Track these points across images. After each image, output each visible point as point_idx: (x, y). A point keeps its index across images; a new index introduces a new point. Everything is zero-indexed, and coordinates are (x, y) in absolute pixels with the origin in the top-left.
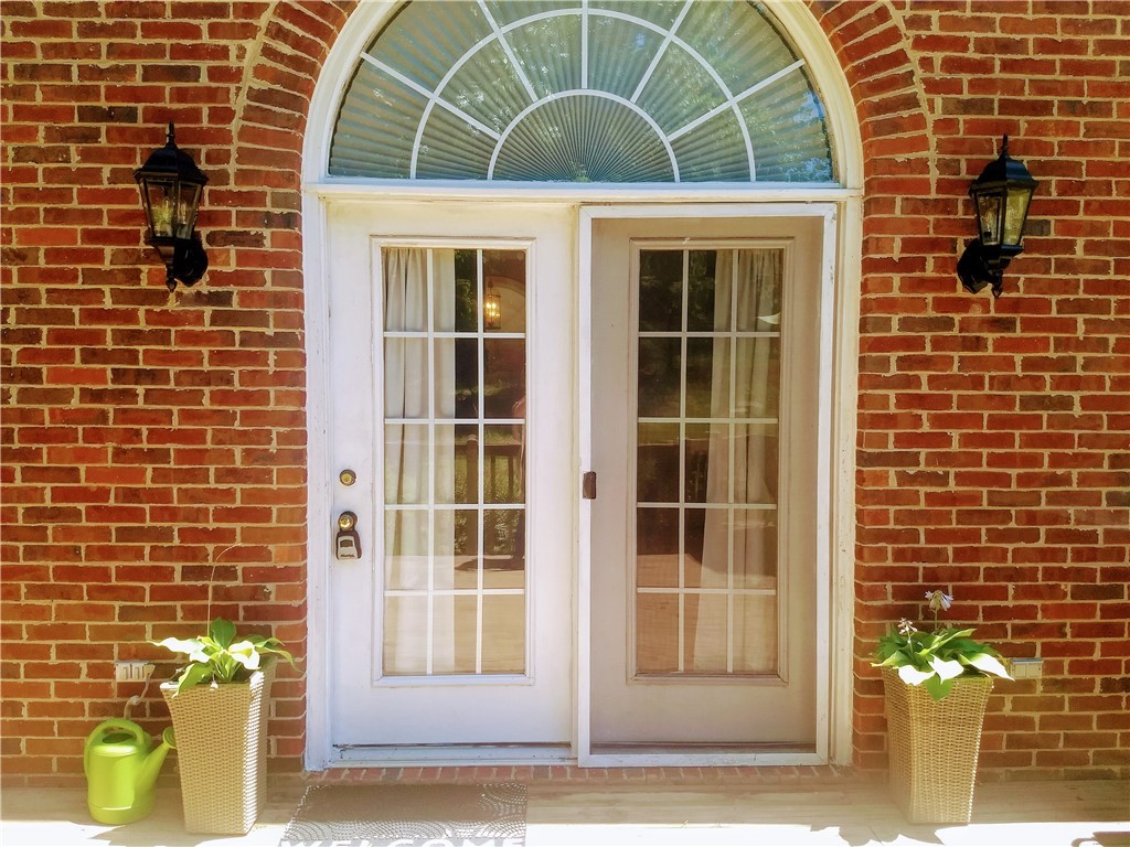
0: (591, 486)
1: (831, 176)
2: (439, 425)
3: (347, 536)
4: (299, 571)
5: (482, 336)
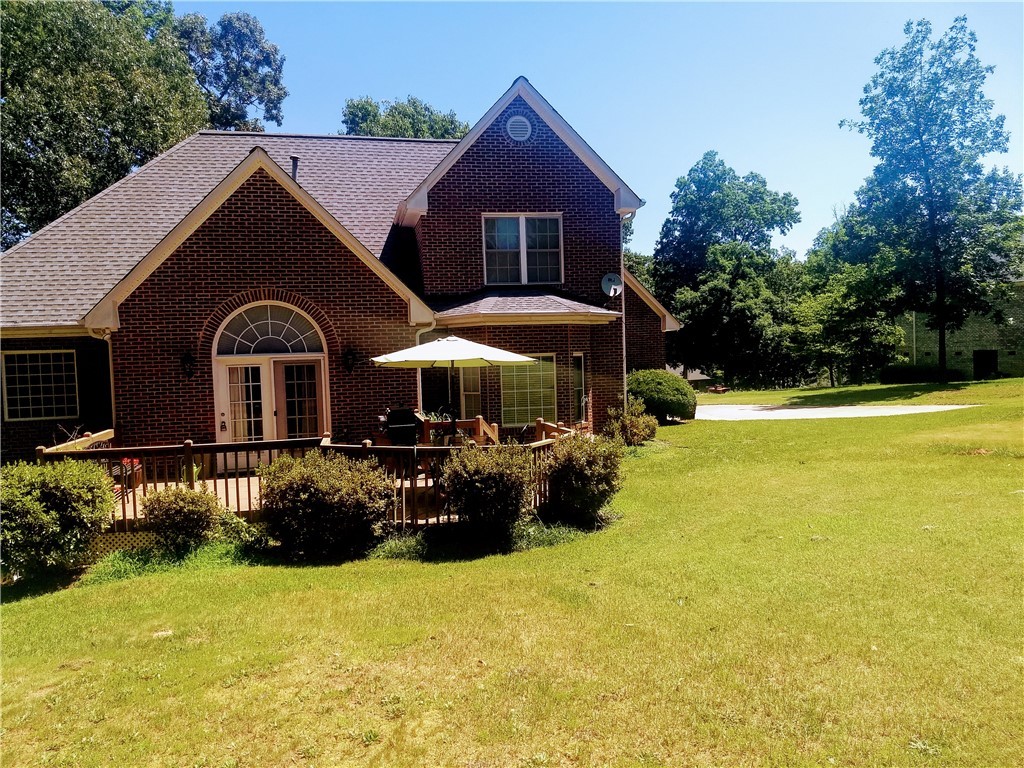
0: (276, 413)
1: (322, 350)
2: (242, 403)
3: (223, 427)
4: (214, 433)
5: (251, 384)
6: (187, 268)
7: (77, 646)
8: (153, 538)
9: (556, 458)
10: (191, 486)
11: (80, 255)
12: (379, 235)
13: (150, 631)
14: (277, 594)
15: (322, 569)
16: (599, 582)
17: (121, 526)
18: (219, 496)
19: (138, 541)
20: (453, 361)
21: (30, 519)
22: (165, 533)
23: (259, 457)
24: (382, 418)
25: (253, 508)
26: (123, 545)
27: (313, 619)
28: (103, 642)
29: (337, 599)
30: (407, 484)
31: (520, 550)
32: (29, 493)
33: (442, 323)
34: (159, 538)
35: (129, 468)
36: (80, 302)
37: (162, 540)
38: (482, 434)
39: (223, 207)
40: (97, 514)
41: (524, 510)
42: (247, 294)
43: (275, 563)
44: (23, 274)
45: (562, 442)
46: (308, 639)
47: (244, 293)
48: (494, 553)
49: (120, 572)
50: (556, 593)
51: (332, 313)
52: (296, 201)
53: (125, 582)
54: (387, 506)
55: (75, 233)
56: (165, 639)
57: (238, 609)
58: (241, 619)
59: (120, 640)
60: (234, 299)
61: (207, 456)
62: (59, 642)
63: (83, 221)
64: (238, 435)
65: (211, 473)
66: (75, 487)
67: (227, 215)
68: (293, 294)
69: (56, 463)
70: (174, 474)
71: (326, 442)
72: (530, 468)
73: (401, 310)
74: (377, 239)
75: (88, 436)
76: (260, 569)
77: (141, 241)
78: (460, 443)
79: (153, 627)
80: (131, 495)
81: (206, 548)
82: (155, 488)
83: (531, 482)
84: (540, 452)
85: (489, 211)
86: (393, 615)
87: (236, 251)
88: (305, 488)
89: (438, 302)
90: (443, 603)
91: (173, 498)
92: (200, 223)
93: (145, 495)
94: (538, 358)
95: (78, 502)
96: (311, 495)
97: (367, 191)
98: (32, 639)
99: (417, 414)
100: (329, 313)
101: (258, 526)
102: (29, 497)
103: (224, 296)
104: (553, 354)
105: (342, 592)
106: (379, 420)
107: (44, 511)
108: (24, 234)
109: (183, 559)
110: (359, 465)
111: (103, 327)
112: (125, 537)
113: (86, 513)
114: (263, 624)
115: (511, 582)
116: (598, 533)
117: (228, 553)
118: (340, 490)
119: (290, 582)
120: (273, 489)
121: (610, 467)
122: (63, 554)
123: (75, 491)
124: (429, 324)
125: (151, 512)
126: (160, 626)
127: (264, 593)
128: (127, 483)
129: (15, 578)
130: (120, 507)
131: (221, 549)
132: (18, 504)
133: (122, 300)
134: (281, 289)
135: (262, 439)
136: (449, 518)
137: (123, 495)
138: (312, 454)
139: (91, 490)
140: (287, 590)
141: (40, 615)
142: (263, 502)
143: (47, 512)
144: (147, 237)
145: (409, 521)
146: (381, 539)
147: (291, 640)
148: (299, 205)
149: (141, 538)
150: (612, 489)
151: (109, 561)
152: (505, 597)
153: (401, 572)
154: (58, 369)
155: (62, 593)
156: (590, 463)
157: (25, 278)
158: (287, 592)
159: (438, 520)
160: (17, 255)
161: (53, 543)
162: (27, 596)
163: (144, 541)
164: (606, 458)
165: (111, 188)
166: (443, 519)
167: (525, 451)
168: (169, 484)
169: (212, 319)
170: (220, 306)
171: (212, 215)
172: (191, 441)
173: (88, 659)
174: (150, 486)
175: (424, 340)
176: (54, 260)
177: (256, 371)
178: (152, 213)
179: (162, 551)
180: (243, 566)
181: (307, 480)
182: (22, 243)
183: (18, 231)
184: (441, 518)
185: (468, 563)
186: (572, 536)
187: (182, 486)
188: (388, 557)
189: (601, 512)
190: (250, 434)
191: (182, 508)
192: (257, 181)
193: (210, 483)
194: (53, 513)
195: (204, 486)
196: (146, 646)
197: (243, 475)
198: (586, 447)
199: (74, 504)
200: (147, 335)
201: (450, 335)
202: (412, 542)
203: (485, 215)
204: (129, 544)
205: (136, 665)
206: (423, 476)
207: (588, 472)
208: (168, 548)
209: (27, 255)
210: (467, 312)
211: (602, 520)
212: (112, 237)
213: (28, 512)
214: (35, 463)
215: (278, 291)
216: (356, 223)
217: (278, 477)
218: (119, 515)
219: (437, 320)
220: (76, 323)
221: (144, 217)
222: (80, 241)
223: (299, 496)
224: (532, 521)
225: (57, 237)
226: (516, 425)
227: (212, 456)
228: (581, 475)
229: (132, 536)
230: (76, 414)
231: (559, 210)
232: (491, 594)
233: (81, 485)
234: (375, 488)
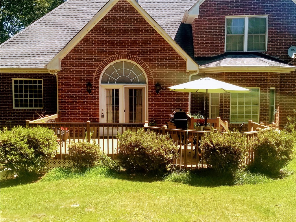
0: (125, 111)
1: (146, 83)
2: (111, 105)
3: (103, 116)
4: (99, 118)
5: (115, 97)
6: (90, 44)
7: (40, 208)
8: (72, 163)
9: (259, 141)
10: (89, 141)
11: (45, 37)
12: (174, 28)
13: (70, 204)
14: (124, 193)
15: (143, 183)
16: (280, 205)
17: (60, 157)
18: (100, 147)
19: (66, 164)
20: (207, 90)
21: (22, 151)
22: (77, 161)
23: (117, 130)
24: (172, 116)
25: (114, 153)
26: (60, 165)
27: (139, 205)
28: (50, 207)
29: (150, 198)
30: (183, 148)
31: (238, 185)
32: (23, 140)
33: (202, 71)
34: (74, 163)
35: (63, 131)
36: (45, 58)
37: (76, 164)
38: (220, 126)
39: (106, 16)
40: (50, 151)
41: (240, 165)
42: (115, 56)
43: (123, 179)
44: (22, 45)
45: (262, 133)
46: (137, 215)
47: (113, 56)
48: (225, 185)
49: (58, 176)
50: (257, 208)
51: (151, 66)
52: (138, 13)
53: (60, 181)
54: (173, 157)
55: (44, 27)
56: (76, 208)
57: (107, 197)
58: (108, 202)
59: (57, 207)
60: (109, 58)
61: (96, 128)
62: (32, 205)
63: (47, 22)
64: (108, 120)
65: (97, 136)
66: (41, 139)
67: (108, 20)
68: (135, 56)
69: (34, 127)
70: (82, 135)
71: (146, 125)
72: (245, 145)
73: (183, 64)
74: (173, 30)
75: (47, 117)
76: (116, 181)
77: (71, 31)
78: (209, 130)
79: (71, 202)
80: (64, 143)
81: (94, 169)
82: (74, 141)
83: (245, 152)
84: (250, 137)
85: (230, 15)
86: (176, 208)
87: (111, 37)
88: (137, 146)
89: (200, 60)
90: (199, 206)
91: (81, 146)
92: (96, 24)
93: (70, 144)
94: (251, 89)
95: (42, 145)
96: (140, 149)
97: (170, 7)
98: (21, 203)
99: (188, 115)
100: (150, 65)
101: (116, 161)
102: (23, 142)
103: (105, 57)
104: (259, 88)
105: (152, 195)
106: (170, 117)
107: (28, 148)
108: (22, 27)
109: (84, 173)
110: (161, 137)
111: (54, 69)
112: (61, 161)
113: (45, 150)
114: (117, 206)
115: (233, 200)
116: (280, 180)
117: (103, 172)
118: (152, 148)
119: (129, 188)
120: (123, 145)
121: (288, 147)
122: (35, 167)
123: (41, 140)
124: (196, 72)
125: (72, 151)
126: (74, 202)
127: (118, 191)
128: (62, 138)
129: (15, 176)
130: (59, 148)
131: (100, 170)
132: (18, 144)
133: (62, 58)
134: (129, 54)
135: (118, 122)
136: (202, 166)
137: (60, 143)
138: (140, 130)
139: (48, 140)
140: (128, 191)
141: (25, 193)
142: (119, 151)
143: (29, 149)
144: (73, 30)
145: (183, 165)
146: (170, 172)
147: (130, 214)
148: (139, 14)
149: (67, 163)
150: (289, 159)
151: (54, 172)
152: (230, 206)
153: (179, 189)
154: (35, 87)
155: (34, 184)
156: (278, 144)
157: (23, 47)
158: (128, 192)
159: (197, 166)
160: (20, 37)
161: (31, 162)
162: (19, 184)
163: (68, 164)
164: (287, 142)
165: (59, 7)
166: (200, 166)
167: (242, 136)
168: (80, 140)
169: (99, 67)
170: (103, 61)
171: (101, 20)
172: (90, 121)
173: (44, 214)
174: (72, 140)
175: (193, 79)
176: (34, 39)
177: (117, 91)
178: (75, 19)
179: (76, 169)
180: (109, 178)
181: (138, 142)
182: (21, 32)
183: (20, 26)
184: (198, 165)
185: (211, 188)
186: (266, 180)
187: (85, 141)
188: (173, 181)
189: (282, 170)
190: (113, 119)
191: (85, 150)
192: (121, 3)
193: (97, 140)
194: (32, 149)
195: (94, 141)
196: (68, 211)
197: (110, 137)
198: (275, 136)
199: (41, 146)
200: (72, 74)
201: (206, 77)
202: (184, 175)
203: (227, 17)
204: (62, 165)
205: (64, 219)
206: (190, 144)
207: (276, 149)
208: (78, 167)
209: (24, 37)
210: (214, 66)
211: (283, 174)
212: (59, 29)
213: (22, 148)
214: (25, 127)
215: (128, 55)
216: (164, 23)
217: (125, 140)
218: (59, 152)
219: (200, 70)
220: (43, 67)
221: (72, 20)
222: (46, 31)
223: (134, 149)
224: (245, 171)
225: (36, 29)
226: (237, 123)
227: (98, 128)
228: (272, 150)
229: (63, 161)
230: (42, 107)
231: (267, 14)
232: (223, 205)
233: (44, 138)
234: (168, 148)
